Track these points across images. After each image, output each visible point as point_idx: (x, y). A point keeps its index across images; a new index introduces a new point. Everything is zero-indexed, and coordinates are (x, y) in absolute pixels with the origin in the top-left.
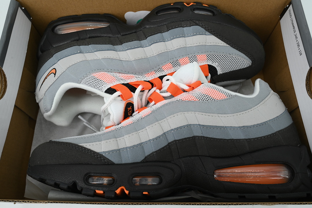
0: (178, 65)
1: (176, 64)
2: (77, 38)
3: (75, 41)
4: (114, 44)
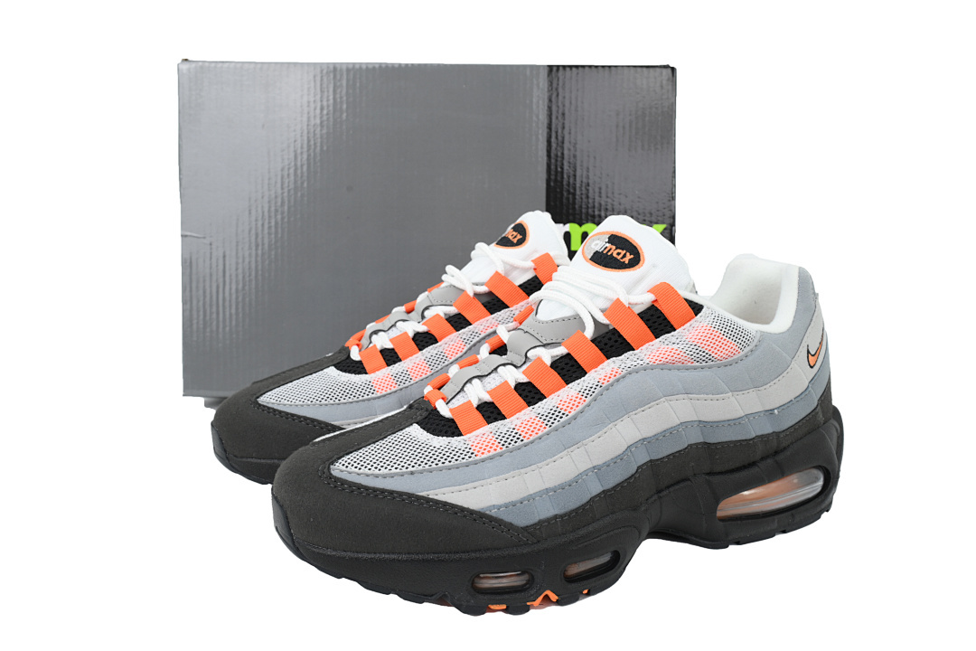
0: (546, 414)
1: (550, 415)
2: (780, 457)
3: (784, 445)
4: (707, 448)
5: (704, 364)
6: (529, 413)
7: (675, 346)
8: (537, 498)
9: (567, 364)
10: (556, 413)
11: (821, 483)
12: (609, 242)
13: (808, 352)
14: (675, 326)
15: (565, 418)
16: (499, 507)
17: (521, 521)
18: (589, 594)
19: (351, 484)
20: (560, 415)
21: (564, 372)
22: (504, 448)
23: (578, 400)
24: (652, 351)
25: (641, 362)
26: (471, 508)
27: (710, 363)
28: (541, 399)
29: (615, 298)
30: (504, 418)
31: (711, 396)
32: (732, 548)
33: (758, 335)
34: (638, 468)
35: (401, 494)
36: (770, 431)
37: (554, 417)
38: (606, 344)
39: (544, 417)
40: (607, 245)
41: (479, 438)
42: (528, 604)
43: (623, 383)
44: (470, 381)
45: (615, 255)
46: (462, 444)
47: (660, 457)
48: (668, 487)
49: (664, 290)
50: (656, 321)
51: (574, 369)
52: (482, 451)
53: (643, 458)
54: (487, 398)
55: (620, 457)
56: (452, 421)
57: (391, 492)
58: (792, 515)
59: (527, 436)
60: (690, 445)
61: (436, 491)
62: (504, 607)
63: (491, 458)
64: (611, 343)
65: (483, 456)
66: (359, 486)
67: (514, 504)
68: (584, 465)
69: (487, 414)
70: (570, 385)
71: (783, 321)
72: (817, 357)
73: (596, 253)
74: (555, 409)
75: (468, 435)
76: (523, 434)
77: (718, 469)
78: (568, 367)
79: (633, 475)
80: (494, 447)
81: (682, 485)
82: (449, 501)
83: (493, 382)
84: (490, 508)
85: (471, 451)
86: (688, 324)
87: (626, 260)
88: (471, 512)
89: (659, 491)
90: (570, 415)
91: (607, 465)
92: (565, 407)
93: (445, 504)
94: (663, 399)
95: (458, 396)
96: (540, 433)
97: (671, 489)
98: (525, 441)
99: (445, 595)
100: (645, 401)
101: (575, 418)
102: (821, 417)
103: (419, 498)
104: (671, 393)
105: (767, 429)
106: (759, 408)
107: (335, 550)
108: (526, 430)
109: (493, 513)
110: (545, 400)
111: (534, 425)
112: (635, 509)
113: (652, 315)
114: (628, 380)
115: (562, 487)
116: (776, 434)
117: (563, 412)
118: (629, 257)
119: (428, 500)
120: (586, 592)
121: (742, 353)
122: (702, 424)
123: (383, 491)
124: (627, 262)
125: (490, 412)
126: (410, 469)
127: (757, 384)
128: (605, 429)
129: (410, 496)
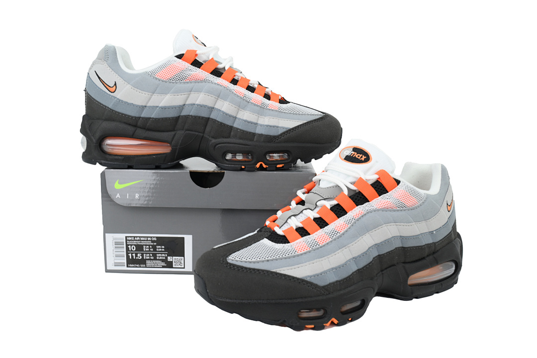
0: (329, 232)
4: (404, 250)
5: (402, 208)
6: (321, 232)
7: (388, 200)
8: (328, 272)
9: (338, 209)
10: (334, 232)
11: (454, 268)
12: (353, 151)
13: (447, 204)
14: (388, 191)
15: (338, 234)
16: (311, 277)
17: (321, 283)
18: (351, 321)
19: (238, 267)
20: (336, 233)
21: (337, 212)
22: (311, 249)
23: (344, 226)
24: (377, 202)
25: (373, 208)
26: (298, 277)
27: (404, 208)
28: (326, 225)
29: (359, 177)
30: (309, 234)
31: (406, 224)
32: (414, 300)
33: (426, 195)
34: (374, 258)
35: (263, 271)
36: (432, 242)
37: (333, 234)
38: (356, 199)
39: (328, 234)
40: (353, 152)
41: (298, 244)
42: (324, 325)
43: (365, 218)
44: (290, 217)
45: (357, 157)
46: (290, 247)
47: (383, 253)
48: (386, 269)
49: (382, 173)
50: (380, 188)
51: (341, 211)
52: (300, 250)
53: (375, 254)
54: (301, 225)
55: (365, 253)
56: (284, 236)
57: (258, 270)
58: (442, 284)
59: (321, 243)
60: (396, 248)
61: (281, 269)
62: (313, 326)
63: (305, 253)
64: (359, 198)
65: (301, 252)
66: (242, 267)
67: (318, 275)
68: (349, 257)
69: (301, 233)
70: (340, 218)
71: (435, 188)
72: (450, 206)
73: (347, 156)
74: (333, 230)
75: (293, 243)
76: (319, 242)
77: (408, 260)
78: (338, 210)
79: (371, 262)
80: (306, 248)
81: (392, 267)
82: (286, 274)
83: (302, 217)
84: (306, 277)
85: (295, 250)
86: (394, 189)
87: (363, 159)
88: (298, 279)
89: (382, 271)
90: (341, 233)
91: (359, 256)
92: (338, 229)
93: (285, 275)
94: (384, 225)
95: (285, 225)
96: (327, 242)
97: (388, 269)
98: (321, 245)
99: (284, 321)
100: (376, 226)
101: (343, 234)
102: (453, 236)
103: (272, 273)
104: (387, 222)
105: (430, 241)
106: (427, 231)
107: (231, 299)
108: (320, 240)
109: (308, 279)
110: (328, 226)
111: (324, 238)
112: (372, 279)
113: (377, 185)
114: (367, 216)
115: (339, 267)
116: (434, 243)
117: (337, 231)
118: (364, 157)
119: (276, 273)
120: (350, 319)
121: (419, 204)
122: (402, 238)
123: (254, 269)
124: (363, 160)
125: (302, 232)
126: (267, 259)
127: (426, 219)
128: (358, 239)
129: (268, 271)
